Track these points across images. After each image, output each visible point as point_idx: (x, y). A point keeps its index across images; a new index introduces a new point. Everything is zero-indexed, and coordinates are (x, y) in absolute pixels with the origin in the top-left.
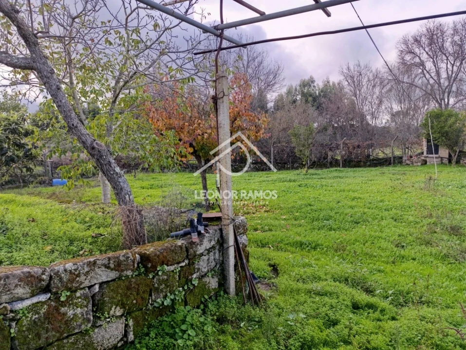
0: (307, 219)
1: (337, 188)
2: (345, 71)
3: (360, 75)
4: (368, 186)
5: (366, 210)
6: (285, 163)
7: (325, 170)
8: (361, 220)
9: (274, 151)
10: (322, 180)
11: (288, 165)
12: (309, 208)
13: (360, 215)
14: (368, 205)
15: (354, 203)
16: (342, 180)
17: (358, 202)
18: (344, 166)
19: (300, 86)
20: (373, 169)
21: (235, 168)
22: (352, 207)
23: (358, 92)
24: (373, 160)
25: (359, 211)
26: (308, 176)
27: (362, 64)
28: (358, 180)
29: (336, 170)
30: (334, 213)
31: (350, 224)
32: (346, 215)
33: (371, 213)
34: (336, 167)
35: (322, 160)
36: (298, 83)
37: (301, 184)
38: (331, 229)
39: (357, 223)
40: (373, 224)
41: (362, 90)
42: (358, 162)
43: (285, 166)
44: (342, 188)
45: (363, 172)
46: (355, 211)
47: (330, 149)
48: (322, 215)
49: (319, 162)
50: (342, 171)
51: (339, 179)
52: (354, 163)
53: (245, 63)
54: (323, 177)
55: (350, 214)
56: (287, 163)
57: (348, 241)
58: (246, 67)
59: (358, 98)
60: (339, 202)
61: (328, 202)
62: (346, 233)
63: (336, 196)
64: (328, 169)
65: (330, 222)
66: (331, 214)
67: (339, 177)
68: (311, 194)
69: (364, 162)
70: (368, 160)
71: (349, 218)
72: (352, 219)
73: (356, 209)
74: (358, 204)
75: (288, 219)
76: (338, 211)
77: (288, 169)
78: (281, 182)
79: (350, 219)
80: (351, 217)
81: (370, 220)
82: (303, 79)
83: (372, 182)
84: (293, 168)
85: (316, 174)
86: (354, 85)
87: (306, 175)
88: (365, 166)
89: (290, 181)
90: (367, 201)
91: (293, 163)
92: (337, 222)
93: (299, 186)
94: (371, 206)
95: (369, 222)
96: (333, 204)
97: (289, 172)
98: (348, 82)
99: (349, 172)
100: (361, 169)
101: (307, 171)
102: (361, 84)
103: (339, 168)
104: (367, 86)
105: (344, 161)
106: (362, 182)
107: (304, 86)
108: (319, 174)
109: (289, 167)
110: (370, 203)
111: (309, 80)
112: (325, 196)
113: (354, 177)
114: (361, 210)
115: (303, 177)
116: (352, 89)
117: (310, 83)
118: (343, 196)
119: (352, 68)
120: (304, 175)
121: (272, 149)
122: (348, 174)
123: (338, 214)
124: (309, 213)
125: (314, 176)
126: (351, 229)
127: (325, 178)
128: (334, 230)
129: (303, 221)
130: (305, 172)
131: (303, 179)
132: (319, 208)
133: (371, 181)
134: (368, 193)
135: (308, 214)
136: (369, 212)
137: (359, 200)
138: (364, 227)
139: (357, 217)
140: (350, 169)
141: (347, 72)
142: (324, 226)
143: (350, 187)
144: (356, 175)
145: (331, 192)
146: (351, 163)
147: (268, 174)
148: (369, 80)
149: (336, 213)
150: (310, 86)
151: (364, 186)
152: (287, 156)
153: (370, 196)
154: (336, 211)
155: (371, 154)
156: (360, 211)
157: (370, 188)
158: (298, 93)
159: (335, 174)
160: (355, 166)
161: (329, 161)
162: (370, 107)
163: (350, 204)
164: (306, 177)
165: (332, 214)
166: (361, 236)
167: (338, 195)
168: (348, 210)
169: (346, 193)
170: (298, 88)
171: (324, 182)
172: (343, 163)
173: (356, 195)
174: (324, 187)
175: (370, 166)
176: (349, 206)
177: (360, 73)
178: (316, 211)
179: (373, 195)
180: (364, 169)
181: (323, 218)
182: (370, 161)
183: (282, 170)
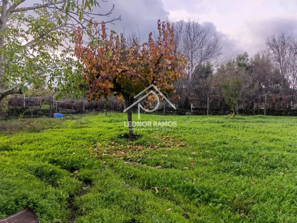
0: (216, 157)
1: (257, 129)
2: (271, 42)
3: (284, 44)
4: (288, 130)
5: (285, 153)
6: (218, 110)
7: (251, 117)
8: (278, 165)
9: (209, 100)
10: (246, 123)
11: (221, 111)
12: (222, 146)
13: (277, 158)
14: (288, 147)
15: (272, 145)
16: (264, 124)
17: (276, 144)
18: (268, 114)
19: (237, 59)
20: (294, 117)
21: (179, 112)
22: (269, 149)
23: (282, 58)
24: (294, 110)
25: (276, 154)
26: (235, 120)
27: (286, 37)
28: (280, 125)
29: (260, 117)
30: (247, 153)
31: (265, 168)
32: (261, 156)
33: (291, 157)
34: (260, 114)
35: (249, 108)
36: (236, 57)
37: (225, 125)
38: (238, 173)
39: (274, 168)
40: (293, 171)
41: (286, 56)
42: (280, 112)
43: (218, 112)
44: (262, 130)
45: (284, 119)
46: (271, 153)
47: (256, 100)
48: (232, 155)
49: (246, 110)
50: (266, 118)
51: (261, 123)
52: (276, 112)
53: (192, 37)
54: (247, 121)
55: (265, 157)
56: (220, 110)
57: (257, 194)
58: (192, 40)
59: (281, 63)
60: (255, 142)
61: (244, 142)
62: (256, 180)
63: (254, 136)
64: (253, 116)
65: (240, 164)
66: (243, 155)
67: (262, 122)
68: (230, 133)
69: (285, 112)
70: (289, 110)
71: (264, 160)
72: (267, 162)
73: (273, 152)
74: (276, 146)
75: (197, 156)
76: (253, 151)
77: (220, 114)
78: (210, 123)
79: (265, 162)
80: (266, 160)
81: (290, 165)
82: (240, 54)
83: (293, 127)
84: (224, 114)
85: (242, 119)
86: (279, 53)
87: (233, 119)
88: (286, 115)
89: (218, 122)
90: (287, 143)
91: (225, 110)
92: (248, 165)
93: (223, 126)
94: (292, 149)
95: (288, 169)
96: (249, 144)
97: (220, 116)
98: (273, 50)
99: (272, 119)
100: (283, 117)
101: (234, 116)
102: (284, 51)
103: (262, 116)
104: (290, 53)
105: (268, 110)
106: (283, 127)
107: (240, 59)
108: (244, 119)
109: (222, 113)
110: (291, 146)
111: (244, 55)
112: (243, 135)
113: (275, 123)
114: (280, 152)
115: (230, 120)
116: (277, 56)
117: (245, 57)
118: (261, 137)
119: (277, 40)
120: (231, 119)
121: (208, 99)
122: (270, 120)
123: (251, 156)
124: (220, 152)
125: (240, 120)
126: (264, 175)
127: (249, 122)
128: (243, 174)
129: (211, 159)
130: (232, 117)
131: (230, 122)
132: (232, 146)
133: (291, 126)
134: (288, 136)
135: (218, 153)
136: (289, 156)
137: (278, 142)
138: (282, 173)
139: (273, 160)
140: (272, 117)
141: (273, 43)
142: (232, 168)
143: (270, 129)
144: (277, 121)
145: (250, 133)
146: (273, 112)
147: (204, 117)
148: (291, 49)
149: (249, 154)
150: (244, 59)
151: (284, 129)
152: (220, 105)
153: (290, 139)
154: (250, 151)
155: (292, 106)
156: (278, 154)
157: (291, 132)
158: (235, 64)
159: (259, 119)
160: (277, 115)
161: (255, 110)
162: (292, 69)
163: (268, 145)
164: (232, 120)
165: (245, 154)
166: (276, 189)
167: (257, 135)
168: (264, 152)
169: (266, 135)
170: (235, 61)
171: (247, 125)
172: (266, 112)
173: (276, 137)
174: (245, 128)
175: (290, 115)
176: (266, 147)
177: (284, 43)
178: (228, 149)
179: (293, 138)
180: (285, 117)
181: (233, 158)
182: (291, 111)
183: (216, 115)
